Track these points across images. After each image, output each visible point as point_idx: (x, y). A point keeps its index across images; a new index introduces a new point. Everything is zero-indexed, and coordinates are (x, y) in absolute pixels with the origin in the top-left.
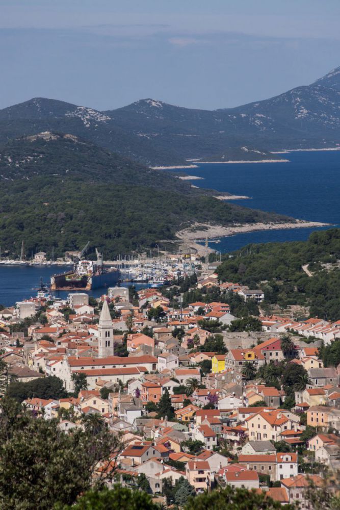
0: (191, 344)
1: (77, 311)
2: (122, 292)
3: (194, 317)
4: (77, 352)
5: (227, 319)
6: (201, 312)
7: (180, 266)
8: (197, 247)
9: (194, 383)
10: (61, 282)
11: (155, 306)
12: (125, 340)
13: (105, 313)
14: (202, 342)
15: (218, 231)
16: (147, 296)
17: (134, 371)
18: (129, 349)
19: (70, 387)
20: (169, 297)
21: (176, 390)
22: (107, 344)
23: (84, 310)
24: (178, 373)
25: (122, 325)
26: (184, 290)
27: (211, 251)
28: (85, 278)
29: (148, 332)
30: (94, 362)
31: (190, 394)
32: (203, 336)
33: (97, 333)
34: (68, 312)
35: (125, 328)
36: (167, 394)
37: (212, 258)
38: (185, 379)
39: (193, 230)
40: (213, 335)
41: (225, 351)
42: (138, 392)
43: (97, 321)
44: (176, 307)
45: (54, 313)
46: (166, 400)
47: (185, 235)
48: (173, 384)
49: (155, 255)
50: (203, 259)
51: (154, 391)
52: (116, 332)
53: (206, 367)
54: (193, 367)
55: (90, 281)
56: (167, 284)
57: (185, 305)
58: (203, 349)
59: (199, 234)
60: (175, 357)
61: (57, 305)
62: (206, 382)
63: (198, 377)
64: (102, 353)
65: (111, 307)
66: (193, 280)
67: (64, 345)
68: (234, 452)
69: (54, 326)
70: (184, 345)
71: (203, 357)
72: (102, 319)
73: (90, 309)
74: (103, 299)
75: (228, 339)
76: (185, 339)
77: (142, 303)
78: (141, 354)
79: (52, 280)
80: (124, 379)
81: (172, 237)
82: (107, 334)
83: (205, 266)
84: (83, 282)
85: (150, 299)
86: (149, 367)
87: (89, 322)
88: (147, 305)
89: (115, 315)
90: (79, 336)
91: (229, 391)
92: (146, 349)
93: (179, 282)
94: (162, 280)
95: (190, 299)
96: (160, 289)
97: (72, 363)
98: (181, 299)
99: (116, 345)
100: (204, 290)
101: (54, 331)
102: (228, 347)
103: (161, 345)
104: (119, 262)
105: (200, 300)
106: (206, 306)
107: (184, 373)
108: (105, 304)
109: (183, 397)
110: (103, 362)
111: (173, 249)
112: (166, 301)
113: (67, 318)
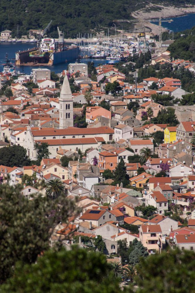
0: (145, 116)
1: (40, 85)
2: (82, 68)
3: (148, 92)
4: (39, 123)
5: (179, 93)
6: (154, 87)
7: (136, 44)
8: (152, 26)
9: (148, 153)
10: (25, 58)
11: (112, 80)
12: (84, 112)
13: (65, 87)
14: (155, 114)
15: (171, 11)
16: (105, 71)
17: (92, 141)
18: (88, 120)
19: (33, 155)
20: (125, 72)
21: (131, 159)
22: (68, 115)
23: (47, 84)
24: (133, 143)
25: (81, 99)
26: (139, 66)
27: (164, 30)
28: (47, 54)
29: (105, 105)
30: (56, 133)
31: (143, 163)
32: (157, 109)
33: (58, 106)
34: (31, 86)
35: (84, 101)
36: (122, 163)
37: (165, 37)
38: (139, 149)
39: (148, 11)
40: (166, 108)
41: (176, 123)
42: (95, 160)
43: (58, 95)
44: (132, 82)
45: (18, 87)
46: (121, 167)
47: (140, 15)
48: (128, 153)
49: (113, 33)
50: (156, 38)
51: (110, 160)
52: (76, 105)
53: (159, 137)
54: (147, 137)
55: (52, 58)
56: (123, 60)
57: (139, 80)
58: (156, 121)
59: (153, 14)
60: (130, 129)
61: (21, 79)
62: (159, 151)
63: (151, 147)
64: (62, 124)
65: (71, 82)
66: (147, 57)
67: (28, 117)
68: (184, 216)
69: (19, 99)
70: (139, 117)
71: (155, 128)
72: (62, 92)
73: (52, 84)
74: (64, 74)
75: (179, 111)
76: (139, 112)
77: (100, 78)
78: (99, 125)
79: (17, 56)
80: (83, 148)
81: (129, 17)
82: (68, 107)
83: (158, 44)
84: (46, 58)
85: (108, 75)
86: (106, 137)
87: (51, 96)
88: (104, 80)
89: (75, 89)
90: (41, 108)
91: (180, 160)
92: (104, 120)
93: (134, 58)
94: (118, 57)
95: (145, 75)
96: (117, 65)
97: (34, 134)
98: (136, 75)
99: (75, 117)
100: (157, 66)
101: (18, 103)
102: (179, 119)
103: (118, 117)
104: (79, 40)
105: (154, 75)
106: (159, 81)
107: (138, 143)
108: (66, 79)
109: (138, 165)
110: (64, 133)
111: (129, 28)
112: (123, 76)
113: (30, 92)
